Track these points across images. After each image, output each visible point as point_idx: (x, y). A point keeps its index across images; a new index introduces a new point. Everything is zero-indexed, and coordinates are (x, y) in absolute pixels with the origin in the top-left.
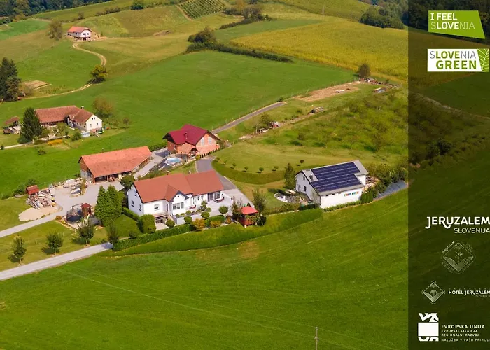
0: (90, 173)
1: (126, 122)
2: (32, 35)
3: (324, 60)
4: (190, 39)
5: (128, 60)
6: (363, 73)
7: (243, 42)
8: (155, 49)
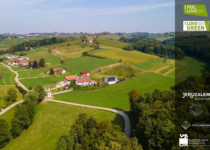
0: (67, 80)
1: (71, 71)
2: (43, 52)
3: (113, 58)
4: (82, 53)
5: (68, 58)
6: (120, 61)
7: (95, 54)
8: (74, 56)
